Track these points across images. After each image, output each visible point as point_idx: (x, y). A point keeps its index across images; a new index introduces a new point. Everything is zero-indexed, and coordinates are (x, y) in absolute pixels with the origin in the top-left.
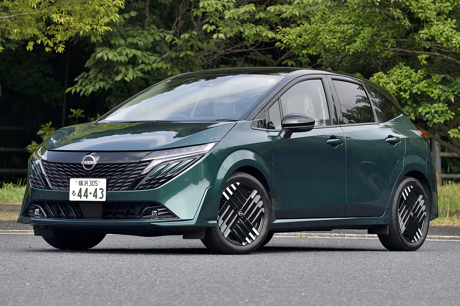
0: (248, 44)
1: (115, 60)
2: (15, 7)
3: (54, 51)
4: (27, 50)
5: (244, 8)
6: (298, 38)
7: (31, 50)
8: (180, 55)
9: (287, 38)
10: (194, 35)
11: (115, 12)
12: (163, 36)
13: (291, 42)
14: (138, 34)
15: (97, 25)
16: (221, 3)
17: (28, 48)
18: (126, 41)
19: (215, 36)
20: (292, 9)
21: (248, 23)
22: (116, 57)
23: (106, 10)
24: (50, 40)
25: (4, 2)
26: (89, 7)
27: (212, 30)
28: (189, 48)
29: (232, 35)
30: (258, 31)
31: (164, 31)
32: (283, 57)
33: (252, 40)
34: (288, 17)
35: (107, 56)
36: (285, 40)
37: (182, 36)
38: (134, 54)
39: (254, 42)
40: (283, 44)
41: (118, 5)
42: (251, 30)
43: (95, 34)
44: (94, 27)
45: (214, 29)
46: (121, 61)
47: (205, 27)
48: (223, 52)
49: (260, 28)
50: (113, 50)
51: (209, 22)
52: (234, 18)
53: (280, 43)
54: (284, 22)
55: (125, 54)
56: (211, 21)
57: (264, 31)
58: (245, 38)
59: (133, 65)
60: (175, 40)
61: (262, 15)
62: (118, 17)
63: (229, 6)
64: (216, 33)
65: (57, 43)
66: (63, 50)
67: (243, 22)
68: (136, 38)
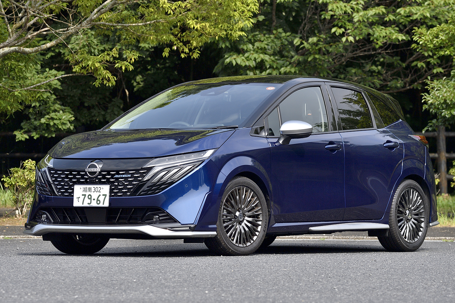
0: (377, 46)
1: (243, 65)
2: (150, 14)
3: (189, 57)
4: (163, 56)
5: (374, 10)
6: (435, 39)
7: (167, 57)
8: (308, 58)
9: (423, 39)
10: (322, 38)
11: (250, 17)
12: (290, 40)
13: (428, 44)
14: (266, 39)
15: (231, 30)
16: (350, 6)
17: (164, 55)
18: (254, 45)
19: (344, 39)
20: (423, 10)
21: (376, 25)
22: (244, 62)
23: (240, 15)
24: (186, 46)
25: (140, 9)
26: (224, 12)
27: (341, 33)
28: (318, 52)
29: (361, 38)
30: (388, 33)
31: (292, 35)
32: (411, 59)
33: (381, 42)
34: (419, 18)
35: (236, 61)
36: (421, 41)
37: (310, 40)
38: (262, 59)
39: (383, 44)
40: (419, 46)
41: (252, 10)
42: (381, 33)
43: (230, 39)
44: (228, 32)
45: (343, 32)
46: (250, 66)
47: (333, 30)
48: (350, 55)
49: (389, 30)
50: (241, 55)
51: (338, 25)
52: (364, 21)
53: (416, 45)
54: (414, 23)
55: (253, 59)
56: (340, 25)
57: (393, 34)
58: (373, 40)
59: (261, 70)
60: (303, 44)
61: (391, 17)
62: (252, 23)
63: (358, 9)
64: (344, 36)
65: (192, 49)
66: (198, 56)
67: (372, 24)
68: (264, 42)
